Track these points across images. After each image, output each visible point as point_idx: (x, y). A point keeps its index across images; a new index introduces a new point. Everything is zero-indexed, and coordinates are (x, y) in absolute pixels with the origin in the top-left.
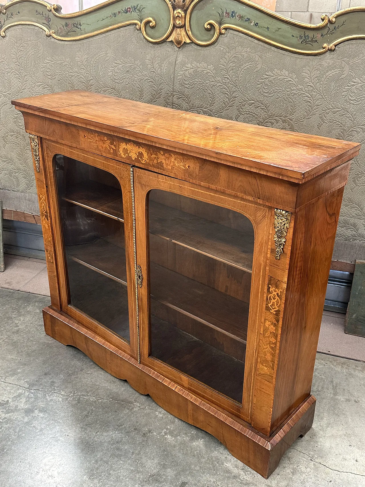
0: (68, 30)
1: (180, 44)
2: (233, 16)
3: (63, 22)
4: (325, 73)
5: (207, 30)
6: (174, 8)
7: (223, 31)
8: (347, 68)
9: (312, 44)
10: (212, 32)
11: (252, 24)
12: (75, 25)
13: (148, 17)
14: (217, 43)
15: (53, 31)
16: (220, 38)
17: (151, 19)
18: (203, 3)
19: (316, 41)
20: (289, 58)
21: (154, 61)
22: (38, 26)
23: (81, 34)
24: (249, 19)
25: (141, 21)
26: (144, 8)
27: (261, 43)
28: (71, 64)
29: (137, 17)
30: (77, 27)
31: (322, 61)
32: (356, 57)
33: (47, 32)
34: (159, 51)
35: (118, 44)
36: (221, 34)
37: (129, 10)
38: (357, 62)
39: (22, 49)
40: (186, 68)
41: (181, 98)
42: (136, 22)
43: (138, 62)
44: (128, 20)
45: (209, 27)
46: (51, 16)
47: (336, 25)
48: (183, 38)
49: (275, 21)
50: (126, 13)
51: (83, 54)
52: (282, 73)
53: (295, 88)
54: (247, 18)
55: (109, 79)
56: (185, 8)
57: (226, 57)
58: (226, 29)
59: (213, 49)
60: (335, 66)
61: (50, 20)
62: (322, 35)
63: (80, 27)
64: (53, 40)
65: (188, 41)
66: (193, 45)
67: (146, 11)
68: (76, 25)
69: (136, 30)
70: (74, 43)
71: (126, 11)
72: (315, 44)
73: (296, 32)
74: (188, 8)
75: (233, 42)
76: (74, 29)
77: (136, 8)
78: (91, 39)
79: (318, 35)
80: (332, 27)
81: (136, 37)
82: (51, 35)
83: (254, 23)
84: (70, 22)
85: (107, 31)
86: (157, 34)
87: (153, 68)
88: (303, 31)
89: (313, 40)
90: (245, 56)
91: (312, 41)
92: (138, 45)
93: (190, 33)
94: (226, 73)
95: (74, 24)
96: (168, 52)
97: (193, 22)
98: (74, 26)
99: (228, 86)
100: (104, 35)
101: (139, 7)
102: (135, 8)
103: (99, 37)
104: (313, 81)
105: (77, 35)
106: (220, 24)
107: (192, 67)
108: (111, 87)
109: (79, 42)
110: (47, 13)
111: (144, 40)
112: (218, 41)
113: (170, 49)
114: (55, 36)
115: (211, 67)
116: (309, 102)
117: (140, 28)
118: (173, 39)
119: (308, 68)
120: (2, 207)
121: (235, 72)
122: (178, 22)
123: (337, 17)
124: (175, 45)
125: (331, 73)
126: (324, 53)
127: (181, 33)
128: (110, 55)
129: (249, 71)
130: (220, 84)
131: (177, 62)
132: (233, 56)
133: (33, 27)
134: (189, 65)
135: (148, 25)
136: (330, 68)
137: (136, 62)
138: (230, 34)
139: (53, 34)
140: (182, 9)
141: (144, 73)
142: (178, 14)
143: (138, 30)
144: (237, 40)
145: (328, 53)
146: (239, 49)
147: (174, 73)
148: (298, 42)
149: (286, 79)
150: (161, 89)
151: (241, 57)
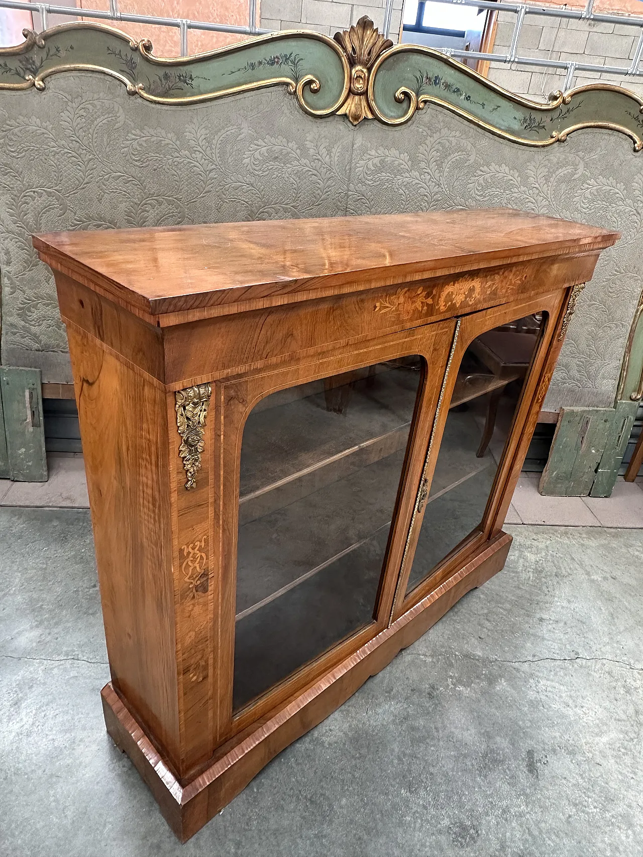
0: (169, 85)
1: (355, 120)
2: (436, 84)
3: (161, 72)
4: (554, 172)
5: (399, 102)
6: (352, 63)
7: (422, 105)
8: (581, 167)
9: (538, 130)
10: (405, 105)
11: (462, 97)
12: (181, 77)
13: (306, 75)
14: (411, 122)
15: (141, 85)
16: (417, 116)
17: (309, 77)
18: (393, 60)
19: (544, 127)
20: (508, 151)
21: (319, 144)
22: (111, 75)
23: (193, 95)
24: (458, 90)
25: (297, 80)
26: (302, 59)
27: (472, 125)
28: (178, 143)
29: (290, 73)
30: (185, 82)
31: (550, 155)
32: (592, 150)
33: (130, 86)
34: (325, 129)
35: (259, 114)
36: (418, 108)
37: (276, 60)
38: (593, 157)
39: (82, 112)
40: (369, 156)
41: (360, 201)
42: (288, 80)
43: (293, 145)
44: (276, 77)
46: (138, 60)
47: (571, 106)
48: (363, 111)
49: (493, 95)
50: (272, 64)
51: (198, 128)
52: (502, 169)
53: (517, 191)
54: (456, 88)
55: (245, 168)
56: (369, 65)
57: (427, 142)
58: (425, 102)
59: (405, 130)
60: (567, 162)
61: (135, 67)
62: (551, 120)
63: (190, 82)
64: (140, 100)
65: (370, 116)
66: (376, 122)
67: (304, 65)
68: (183, 79)
69: (288, 94)
70: (179, 108)
71: (272, 62)
72: (542, 131)
73: (520, 114)
74: (373, 65)
75: (437, 122)
76: (181, 84)
77: (289, 59)
78: (209, 104)
79: (546, 119)
80: (565, 109)
81: (288, 104)
82: (137, 93)
83: (465, 96)
84: (172, 72)
85: (239, 93)
86: (321, 103)
87: (318, 153)
88: (527, 112)
89: (540, 125)
90: (453, 142)
91: (538, 126)
92: (292, 117)
93: (373, 104)
94: (426, 165)
95: (179, 77)
96: (339, 131)
97: (379, 87)
98: (180, 79)
99: (427, 184)
100: (232, 98)
101: (292, 58)
102: (287, 58)
103: (224, 102)
104: (539, 182)
105: (186, 96)
106: (418, 95)
107: (377, 154)
108: (247, 182)
109: (188, 108)
110: (130, 54)
111: (301, 111)
112: (413, 118)
113: (341, 127)
114: (145, 95)
115: (405, 156)
116: (533, 209)
117: (295, 91)
118: (347, 112)
119: (534, 164)
120: (41, 380)
121: (440, 166)
122: (359, 86)
123: (572, 96)
124: (350, 121)
125: (562, 172)
126: (551, 144)
127: (361, 105)
128: (246, 131)
129: (458, 165)
130: (417, 181)
131: (355, 146)
132: (437, 142)
133: (102, 76)
134: (373, 152)
135: (308, 86)
136: (560, 165)
137: (290, 145)
138: (430, 110)
139: (140, 91)
140: (364, 64)
141: (303, 161)
142: (360, 73)
143: (290, 94)
144: (441, 119)
145: (556, 145)
146: (445, 131)
147: (350, 162)
148: (521, 127)
149: (505, 178)
150: (329, 187)
151: (448, 144)
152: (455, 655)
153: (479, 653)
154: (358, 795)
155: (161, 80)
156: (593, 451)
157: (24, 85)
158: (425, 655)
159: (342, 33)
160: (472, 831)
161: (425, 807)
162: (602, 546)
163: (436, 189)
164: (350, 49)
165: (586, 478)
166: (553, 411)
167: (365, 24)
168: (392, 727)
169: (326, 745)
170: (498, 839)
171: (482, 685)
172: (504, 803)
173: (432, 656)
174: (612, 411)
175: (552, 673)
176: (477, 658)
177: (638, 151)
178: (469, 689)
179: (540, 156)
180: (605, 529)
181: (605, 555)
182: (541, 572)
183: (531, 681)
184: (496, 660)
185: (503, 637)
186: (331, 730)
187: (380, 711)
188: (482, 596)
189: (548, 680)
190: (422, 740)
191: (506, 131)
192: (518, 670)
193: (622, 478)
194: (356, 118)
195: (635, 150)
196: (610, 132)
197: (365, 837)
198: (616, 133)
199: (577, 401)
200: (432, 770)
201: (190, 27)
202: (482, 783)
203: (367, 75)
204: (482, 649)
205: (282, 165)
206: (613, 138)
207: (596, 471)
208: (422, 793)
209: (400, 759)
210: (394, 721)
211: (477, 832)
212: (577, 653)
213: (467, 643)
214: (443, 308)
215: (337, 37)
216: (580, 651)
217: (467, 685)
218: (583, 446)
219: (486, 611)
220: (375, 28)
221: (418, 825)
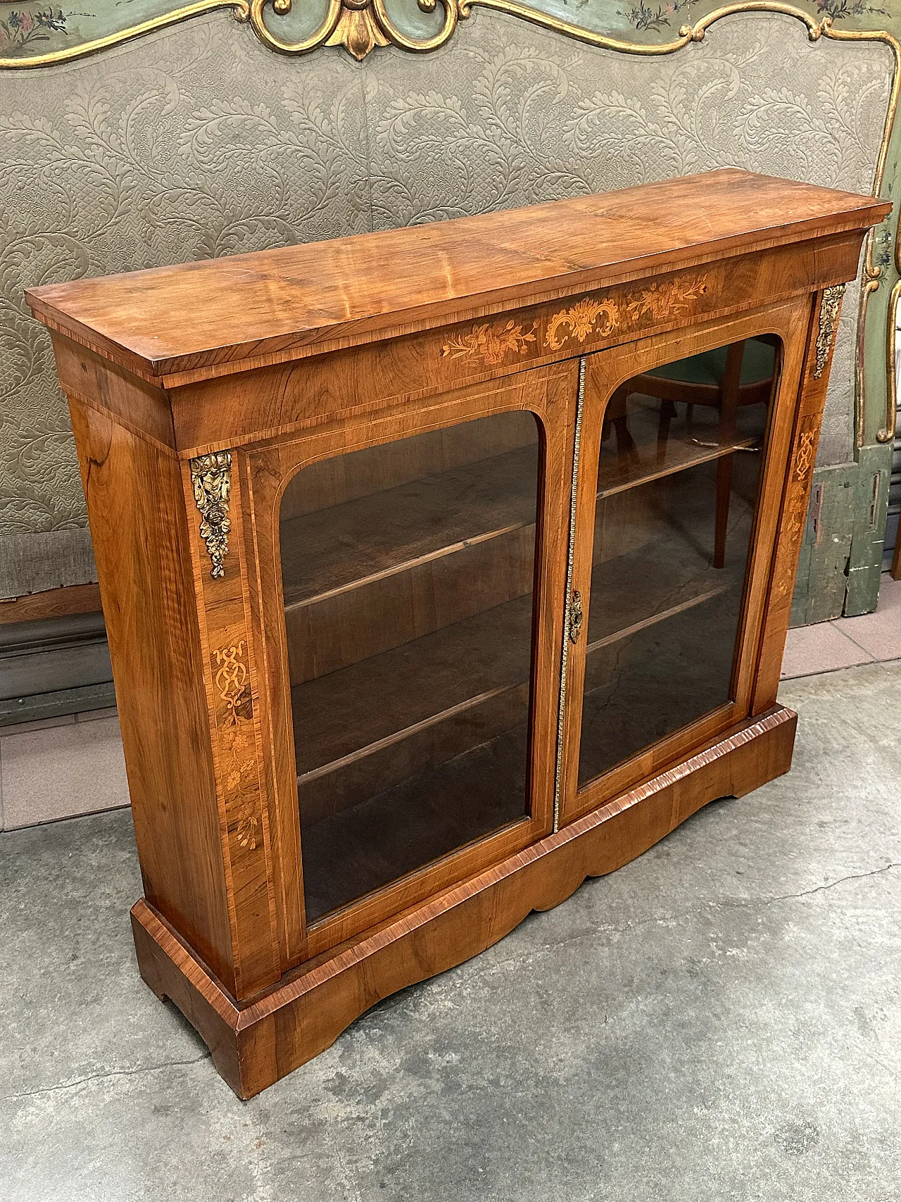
0: (22, 35)
1: (358, 50)
3: (5, 14)
4: (696, 92)
5: (426, 10)
7: (465, 12)
8: (735, 78)
9: (657, 27)
10: (438, 13)
12: (43, 18)
14: (452, 41)
16: (461, 31)
19: (665, 21)
20: (617, 66)
21: (307, 102)
23: (68, 45)
27: (552, 34)
28: (56, 134)
30: (51, 25)
31: (685, 66)
32: (748, 49)
34: (312, 74)
35: (194, 65)
36: (459, 17)
38: (751, 60)
40: (394, 112)
41: (391, 187)
43: (262, 109)
48: (371, 34)
51: (89, 103)
52: (612, 99)
53: (643, 132)
55: (183, 162)
57: (486, 73)
58: (470, 6)
59: (446, 57)
60: (713, 74)
62: (676, 8)
63: (60, 25)
65: (384, 42)
66: (394, 50)
68: (46, 21)
69: (236, 23)
70: (46, 72)
72: (662, 28)
73: (625, 5)
75: (496, 37)
76: (43, 31)
78: (100, 57)
79: (667, 7)
81: (241, 39)
84: (23, 11)
85: (151, 31)
86: (296, 31)
87: (308, 118)
89: (660, 19)
90: (527, 66)
91: (657, 21)
92: (252, 62)
93: (384, 20)
94: (491, 112)
95: (39, 17)
96: (336, 75)
98: (41, 21)
99: (499, 144)
100: (140, 42)
103: (125, 50)
104: (675, 112)
105: (55, 49)
107: (407, 106)
108: (193, 187)
109: (64, 69)
111: (264, 48)
112: (455, 35)
113: (340, 68)
115: (453, 101)
116: (673, 158)
117: (249, 16)
118: (345, 41)
119: (661, 83)
121: (513, 108)
124: (351, 54)
125: (707, 90)
126: (682, 47)
127: (365, 25)
128: (176, 95)
129: (543, 103)
130: (481, 142)
131: (368, 98)
132: (501, 71)
134: (400, 104)
135: (270, 6)
136: (703, 79)
137: (257, 110)
138: (481, 18)
141: (286, 135)
143: (241, 21)
144: (502, 31)
145: (690, 47)
146: (510, 50)
147: (365, 127)
148: (631, 26)
149: (621, 114)
150: (335, 173)
151: (519, 71)
152: (709, 906)
153: (744, 895)
154: (633, 1133)
155: (6, 28)
156: (836, 540)
158: (663, 919)
160: (808, 1131)
161: (734, 1121)
162: (883, 691)
163: (513, 151)
165: (832, 588)
168: (650, 1031)
169: (562, 1082)
170: (846, 1130)
171: (762, 939)
172: (841, 1085)
173: (676, 917)
174: (853, 467)
175: (859, 897)
176: (743, 903)
177: (816, 40)
178: (745, 950)
179: (668, 68)
180: (882, 664)
181: (891, 706)
183: (832, 915)
184: (772, 898)
185: (773, 864)
186: (561, 1060)
187: (625, 1014)
189: (856, 908)
190: (701, 1036)
191: (608, 36)
192: (808, 905)
193: (887, 577)
194: (360, 47)
195: (811, 39)
196: (768, 15)
197: (664, 1181)
198: (777, 15)
200: (727, 1071)
202: (804, 1069)
204: (747, 888)
205: (250, 147)
206: (775, 25)
207: (846, 572)
208: (723, 1104)
209: (676, 1071)
210: (650, 1022)
211: (815, 1130)
212: (888, 860)
213: (722, 886)
214: (555, 346)
216: (891, 856)
217: (742, 944)
218: (819, 535)
219: (735, 832)
221: (731, 1146)
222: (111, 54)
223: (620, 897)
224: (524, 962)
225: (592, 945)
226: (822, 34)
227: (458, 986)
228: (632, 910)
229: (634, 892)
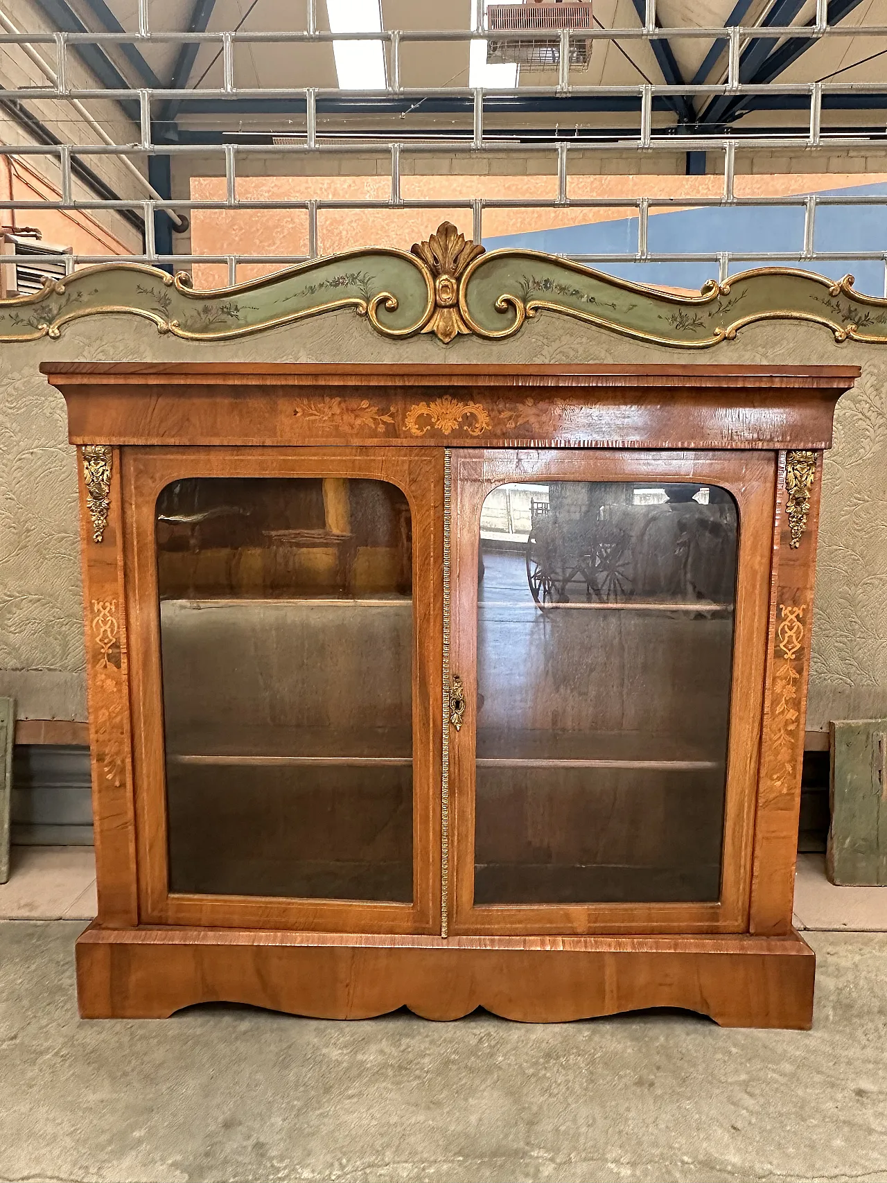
0: (209, 319)
1: (446, 337)
2: (547, 288)
3: (200, 305)
5: (501, 311)
6: (435, 274)
7: (531, 313)
9: (694, 329)
10: (510, 315)
11: (584, 299)
13: (380, 292)
14: (520, 332)
15: (175, 322)
16: (527, 325)
17: (386, 294)
18: (488, 268)
19: (701, 324)
22: (140, 315)
23: (239, 327)
24: (577, 292)
25: (368, 300)
26: (373, 277)
27: (602, 330)
29: (359, 293)
30: (229, 313)
31: (719, 356)
33: (162, 324)
36: (527, 317)
37: (341, 281)
42: (357, 301)
44: (341, 299)
45: (504, 305)
46: (172, 294)
47: (732, 297)
48: (456, 325)
49: (624, 292)
50: (336, 285)
54: (574, 290)
56: (457, 275)
57: (544, 352)
58: (536, 309)
59: (514, 341)
61: (169, 303)
62: (710, 315)
63: (235, 314)
64: (174, 338)
65: (465, 331)
66: (474, 338)
67: (375, 284)
68: (226, 311)
69: (357, 316)
70: (222, 343)
71: (336, 284)
72: (698, 329)
73: (665, 311)
74: (462, 274)
75: (555, 330)
76: (224, 317)
77: (356, 278)
78: (259, 335)
79: (703, 314)
80: (725, 301)
81: (358, 327)
82: (170, 331)
83: (588, 297)
84: (213, 304)
85: (296, 320)
86: (400, 322)
88: (675, 310)
89: (696, 322)
90: (579, 350)
91: (694, 324)
92: (364, 340)
93: (466, 316)
95: (222, 309)
97: (473, 296)
98: (223, 312)
101: (361, 277)
102: (353, 278)
105: (229, 328)
106: (525, 301)
109: (232, 342)
110: (164, 290)
111: (376, 334)
112: (523, 329)
113: (429, 347)
114: (180, 332)
117: (367, 312)
118: (435, 329)
120: (15, 715)
122: (446, 297)
123: (732, 284)
124: (439, 339)
126: (716, 343)
127: (451, 318)
132: (557, 352)
133: (130, 317)
135: (382, 305)
138: (544, 318)
139: (174, 328)
140: (452, 274)
142: (446, 283)
143: (361, 315)
144: (560, 326)
145: (724, 343)
146: (565, 339)
148: (671, 327)
151: (572, 353)
152: (683, 1162)
153: (734, 1158)
155: (200, 315)
157: (37, 335)
158: (616, 1161)
159: (420, 244)
164: (431, 261)
166: (818, 729)
167: (447, 230)
173: (633, 1165)
176: (729, 1168)
177: (842, 341)
182: (850, 1007)
184: (771, 1172)
185: (782, 1126)
188: (734, 1050)
191: (651, 333)
194: (447, 334)
195: (838, 341)
196: (796, 322)
198: (804, 323)
199: (853, 710)
201: (239, 262)
203: (455, 287)
204: (739, 1150)
206: (802, 330)
213: (708, 1138)
215: (415, 249)
218: (884, 787)
219: (743, 1077)
220: (459, 234)
222: (266, 334)
223: (575, 1120)
224: (424, 1169)
225: (513, 1172)
226: (847, 338)
227: (333, 1178)
228: (582, 1140)
229: (594, 1119)
